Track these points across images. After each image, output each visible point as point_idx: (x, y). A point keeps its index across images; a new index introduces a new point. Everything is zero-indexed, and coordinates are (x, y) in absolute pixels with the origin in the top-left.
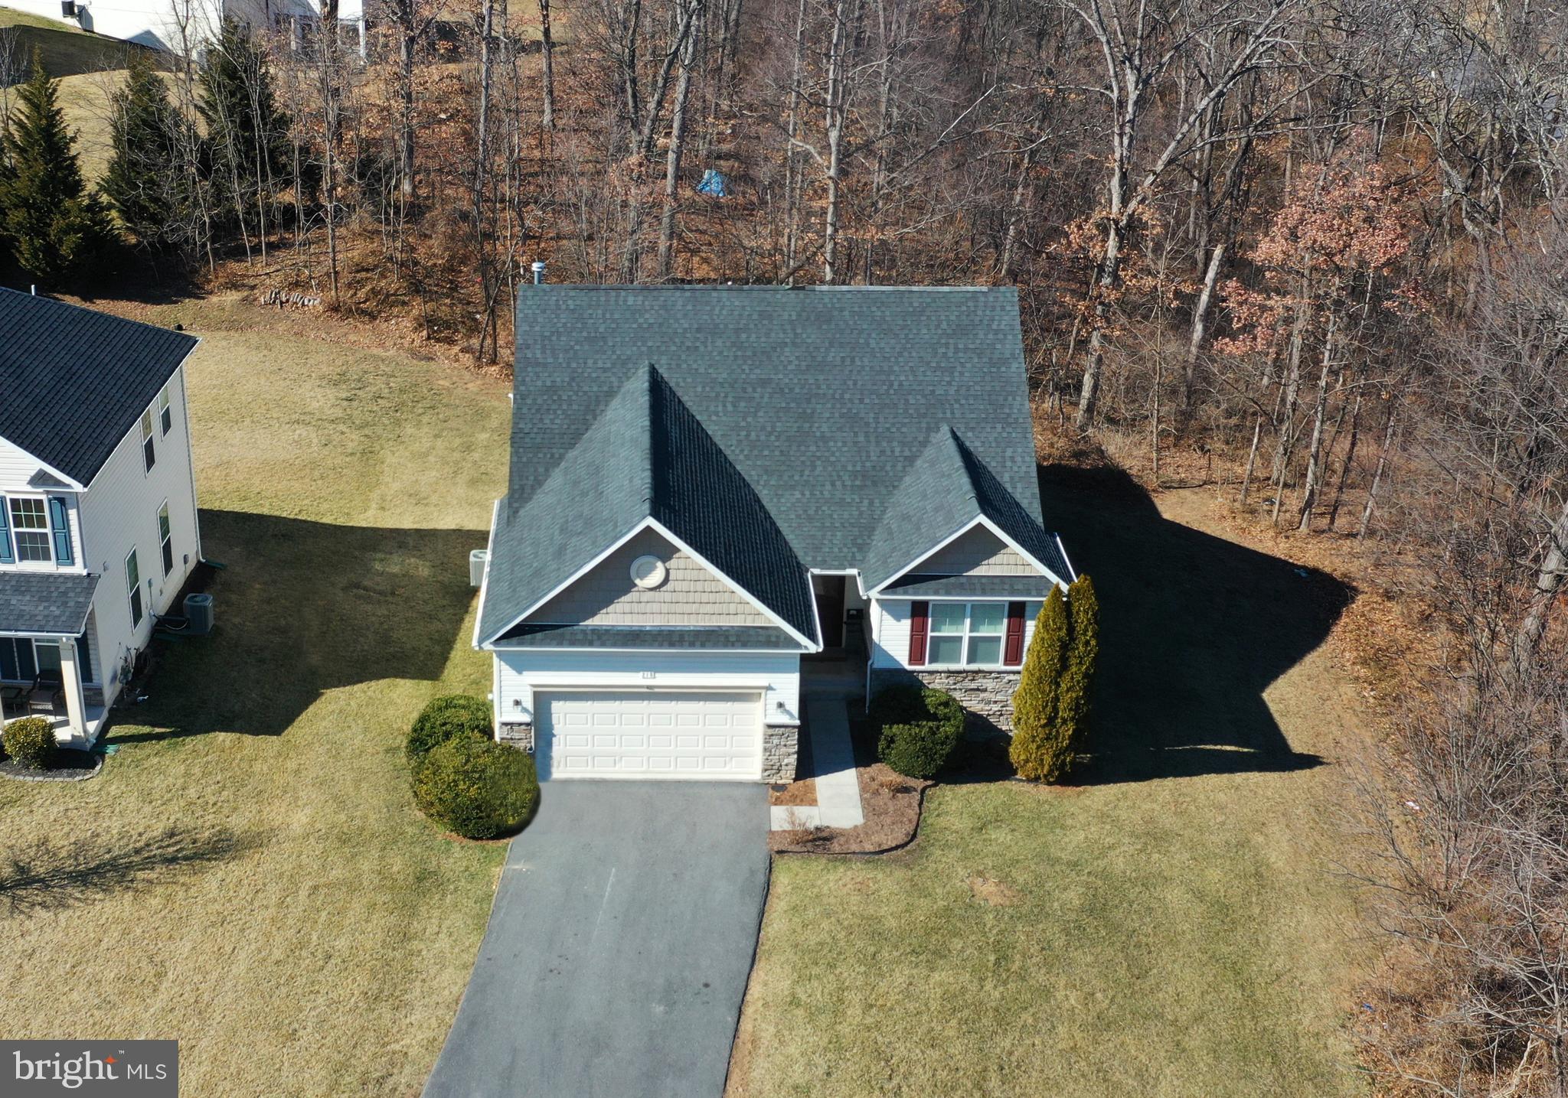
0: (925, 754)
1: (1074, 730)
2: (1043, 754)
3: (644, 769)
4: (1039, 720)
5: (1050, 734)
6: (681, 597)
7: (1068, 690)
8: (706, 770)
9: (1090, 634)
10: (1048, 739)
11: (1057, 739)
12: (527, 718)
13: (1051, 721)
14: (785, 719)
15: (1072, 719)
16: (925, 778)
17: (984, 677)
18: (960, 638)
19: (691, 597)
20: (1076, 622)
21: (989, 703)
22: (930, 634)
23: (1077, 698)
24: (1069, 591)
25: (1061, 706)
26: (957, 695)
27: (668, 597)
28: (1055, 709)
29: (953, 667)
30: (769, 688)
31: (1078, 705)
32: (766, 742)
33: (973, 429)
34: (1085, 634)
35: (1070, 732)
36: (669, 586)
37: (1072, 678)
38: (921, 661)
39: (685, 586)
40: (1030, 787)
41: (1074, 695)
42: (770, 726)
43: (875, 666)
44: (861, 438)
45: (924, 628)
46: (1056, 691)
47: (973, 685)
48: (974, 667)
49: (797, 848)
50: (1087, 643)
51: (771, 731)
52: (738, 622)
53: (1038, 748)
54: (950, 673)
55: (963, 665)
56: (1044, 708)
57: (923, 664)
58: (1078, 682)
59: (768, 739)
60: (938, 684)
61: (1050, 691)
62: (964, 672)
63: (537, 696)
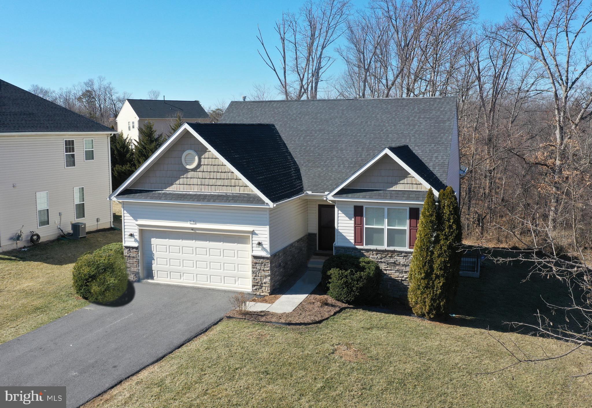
0: (347, 286)
1: (443, 283)
2: (425, 298)
3: (194, 281)
4: (421, 274)
5: (428, 284)
6: (206, 175)
7: (439, 256)
8: (226, 285)
9: (452, 221)
10: (427, 287)
11: (433, 288)
12: (136, 245)
13: (428, 275)
14: (264, 254)
15: (443, 276)
16: (348, 302)
17: (398, 255)
18: (383, 229)
19: (212, 175)
20: (443, 212)
21: (402, 272)
22: (365, 226)
23: (445, 261)
24: (440, 195)
25: (435, 266)
26: (382, 266)
27: (200, 175)
28: (431, 268)
29: (379, 248)
30: (253, 233)
31: (445, 266)
32: (253, 268)
33: (418, 146)
34: (449, 221)
35: (441, 284)
36: (201, 169)
37: (441, 248)
38: (361, 243)
39: (209, 168)
40: (418, 320)
41: (443, 260)
42: (255, 257)
43: (336, 245)
44: (360, 149)
45: (361, 223)
46: (431, 256)
47: (392, 260)
48: (391, 248)
49: (240, 317)
50: (450, 227)
51: (255, 261)
52: (236, 191)
53: (422, 293)
54: (378, 251)
55: (385, 247)
56: (423, 266)
57: (363, 245)
58: (445, 251)
59: (254, 265)
60: (372, 257)
61: (427, 256)
62: (386, 251)
63: (141, 232)
